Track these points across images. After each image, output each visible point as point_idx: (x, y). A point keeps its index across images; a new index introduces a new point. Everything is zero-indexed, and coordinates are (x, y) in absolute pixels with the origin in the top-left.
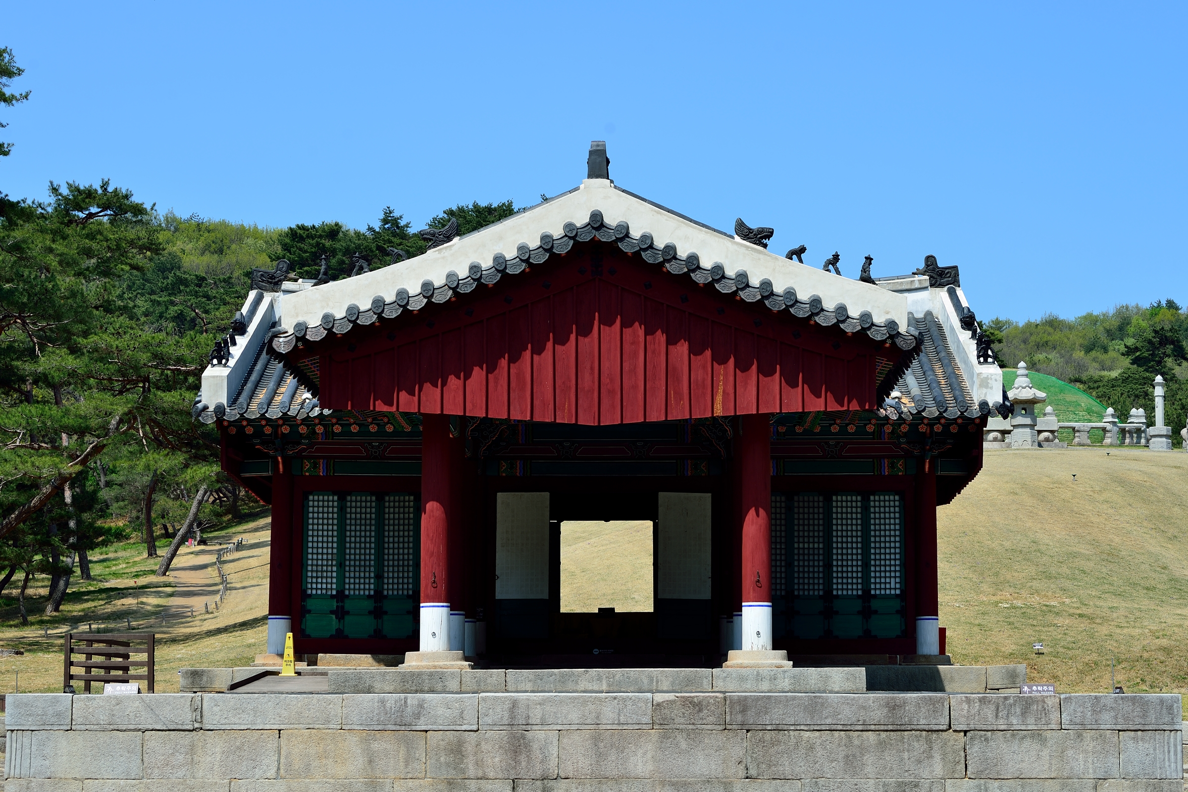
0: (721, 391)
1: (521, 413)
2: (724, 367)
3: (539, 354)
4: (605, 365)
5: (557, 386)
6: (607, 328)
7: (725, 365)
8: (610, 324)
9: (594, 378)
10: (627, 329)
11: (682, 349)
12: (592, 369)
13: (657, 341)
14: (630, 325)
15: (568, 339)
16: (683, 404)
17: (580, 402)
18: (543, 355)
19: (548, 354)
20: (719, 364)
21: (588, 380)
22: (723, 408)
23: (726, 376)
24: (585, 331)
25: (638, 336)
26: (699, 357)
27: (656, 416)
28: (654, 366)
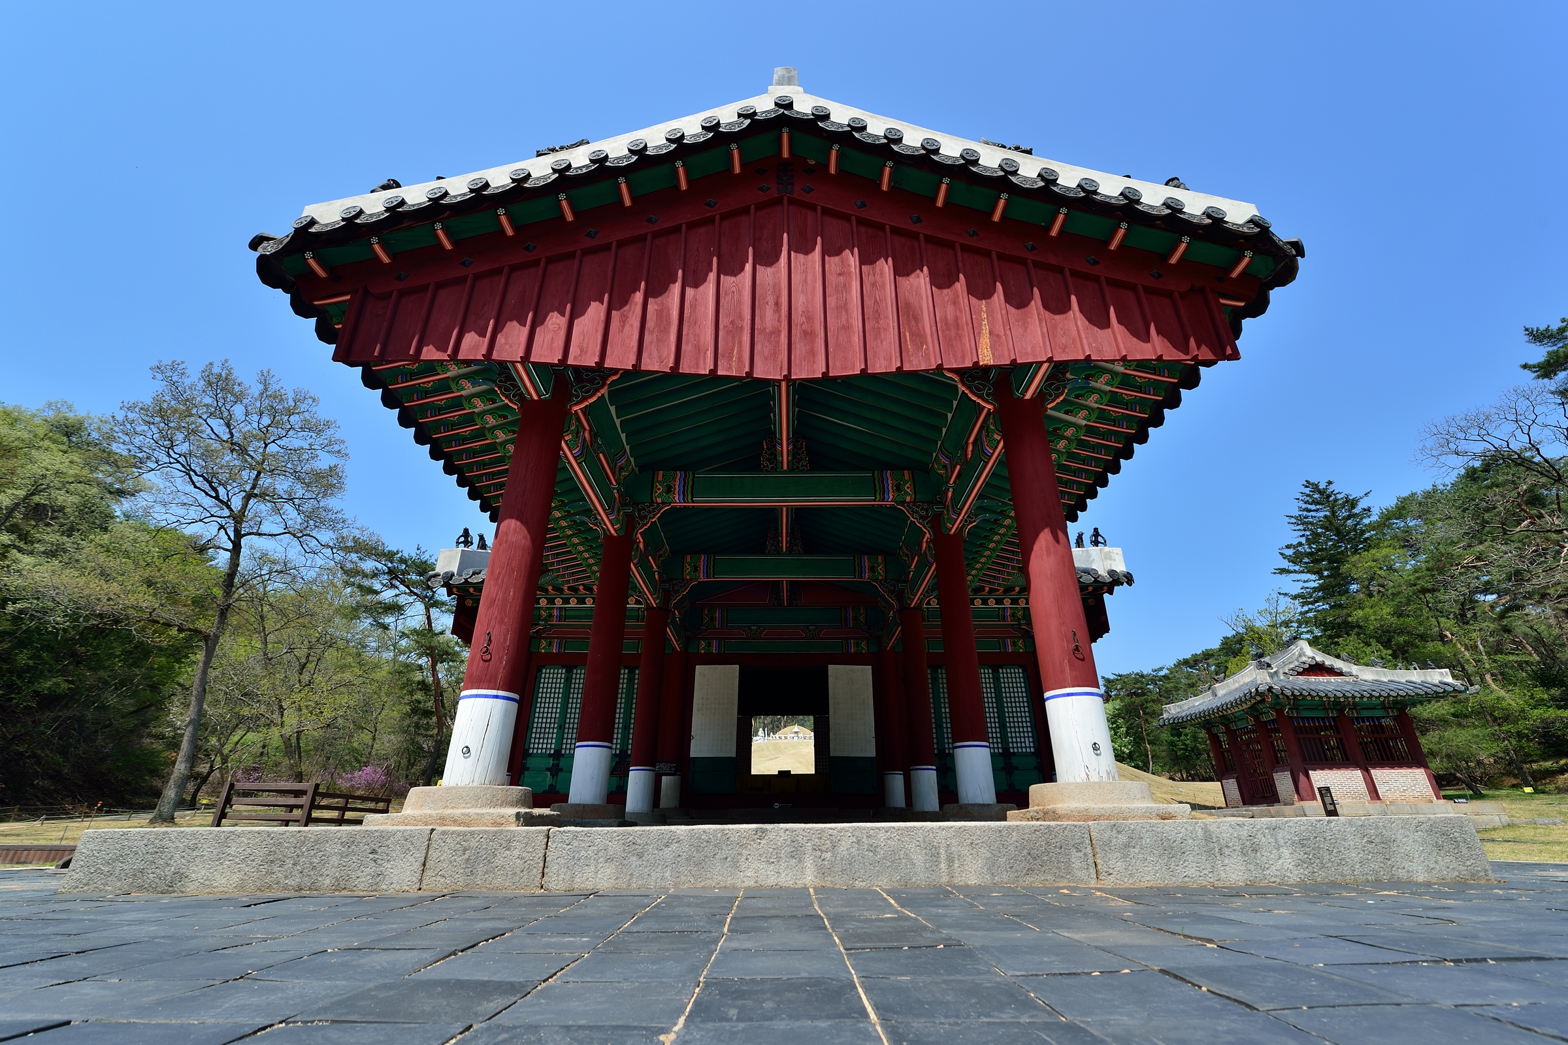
0: (986, 330)
1: (657, 360)
2: (987, 303)
3: (696, 285)
4: (799, 301)
5: (721, 327)
6: (801, 256)
7: (989, 301)
8: (807, 250)
9: (780, 316)
10: (832, 258)
11: (921, 280)
12: (777, 304)
13: (878, 271)
14: (838, 252)
15: (742, 269)
16: (928, 348)
17: (758, 348)
18: (701, 288)
19: (709, 287)
20: (980, 299)
21: (769, 318)
22: (993, 354)
23: (990, 313)
24: (768, 258)
25: (849, 266)
26: (945, 291)
27: (884, 363)
28: (876, 301)
